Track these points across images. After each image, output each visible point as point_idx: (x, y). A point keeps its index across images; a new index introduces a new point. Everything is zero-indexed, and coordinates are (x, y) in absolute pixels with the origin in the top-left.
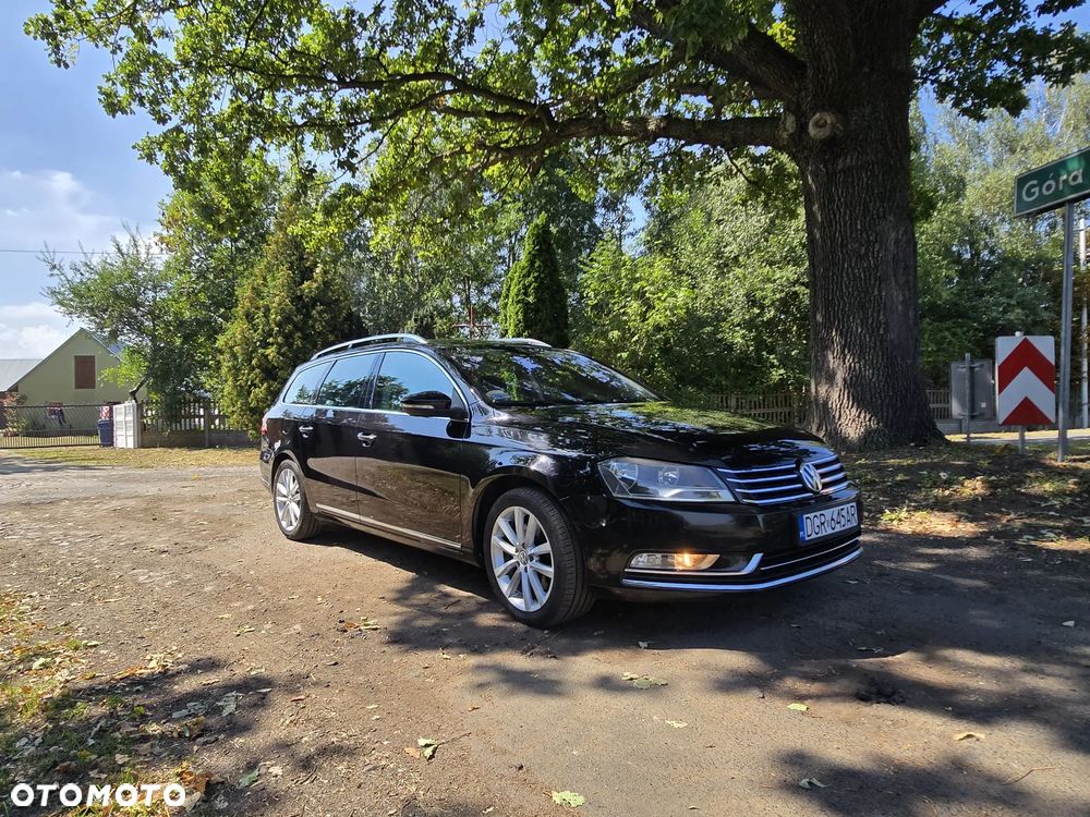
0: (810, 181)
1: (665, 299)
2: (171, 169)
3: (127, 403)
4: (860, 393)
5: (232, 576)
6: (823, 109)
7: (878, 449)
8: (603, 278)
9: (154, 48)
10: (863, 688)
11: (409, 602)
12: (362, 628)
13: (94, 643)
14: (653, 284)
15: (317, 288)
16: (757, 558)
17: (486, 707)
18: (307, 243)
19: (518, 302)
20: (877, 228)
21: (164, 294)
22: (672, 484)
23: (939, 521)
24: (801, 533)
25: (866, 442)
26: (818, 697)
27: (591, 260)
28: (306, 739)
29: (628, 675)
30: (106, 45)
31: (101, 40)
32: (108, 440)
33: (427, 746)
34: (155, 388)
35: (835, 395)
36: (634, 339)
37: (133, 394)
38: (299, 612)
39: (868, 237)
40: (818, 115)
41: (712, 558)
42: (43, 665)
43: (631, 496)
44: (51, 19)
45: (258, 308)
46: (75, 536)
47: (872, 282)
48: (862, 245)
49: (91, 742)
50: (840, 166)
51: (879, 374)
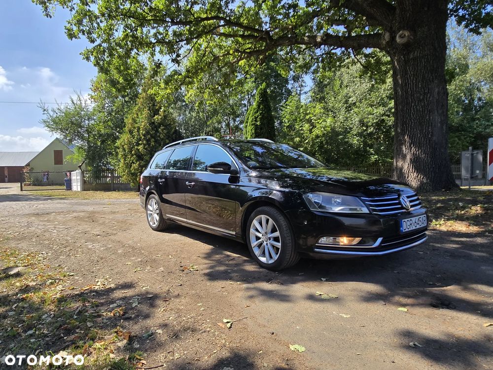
0: (396, 64)
1: (321, 123)
2: (97, 64)
3: (77, 171)
5: (130, 246)
6: (404, 29)
7: (427, 192)
8: (291, 113)
9: (89, 8)
10: (434, 302)
11: (211, 259)
12: (191, 270)
13: (72, 274)
14: (315, 116)
15: (161, 119)
16: (380, 240)
17: (253, 306)
18: (157, 97)
19: (252, 125)
20: (429, 86)
21: (93, 122)
22: (339, 204)
23: (460, 225)
24: (401, 228)
25: (421, 189)
26: (413, 305)
27: (286, 105)
28: (171, 318)
29: (318, 293)
30: (67, 7)
31: (65, 5)
32: (69, 187)
33: (228, 322)
34: (89, 164)
35: (406, 167)
36: (306, 141)
37: (80, 167)
38: (161, 262)
39: (424, 90)
40: (401, 32)
41: (358, 240)
42: (51, 283)
43: (319, 210)
45: (134, 128)
46: (59, 228)
47: (426, 112)
48: (421, 94)
49: (75, 317)
50: (411, 56)
51: (428, 157)
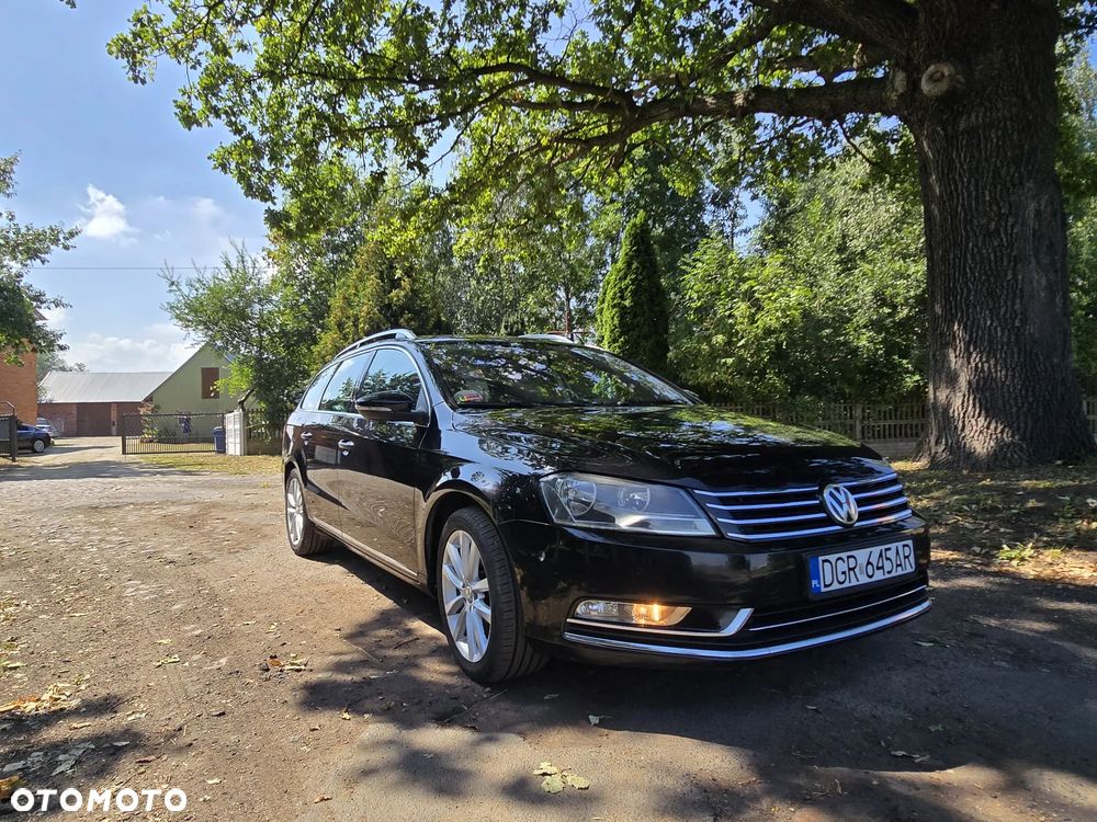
0: (926, 149)
1: (776, 299)
3: (236, 412)
4: (987, 397)
5: (210, 594)
6: (938, 59)
7: (1013, 467)
8: (708, 278)
9: (230, 60)
12: (287, 667)
13: (15, 665)
14: (762, 284)
15: (405, 296)
16: (744, 614)
18: (387, 249)
19: (614, 306)
20: (1012, 198)
21: (269, 307)
24: (814, 582)
25: (996, 459)
27: (694, 260)
29: (544, 767)
30: (187, 61)
31: (183, 56)
32: (222, 449)
34: (260, 397)
35: (957, 402)
36: (740, 344)
37: (242, 403)
39: (1000, 209)
40: (932, 68)
41: (681, 612)
43: (577, 523)
44: (130, 37)
45: (348, 318)
46: (109, 542)
47: (1005, 264)
48: (990, 220)
50: (962, 125)
51: (1014, 376)
